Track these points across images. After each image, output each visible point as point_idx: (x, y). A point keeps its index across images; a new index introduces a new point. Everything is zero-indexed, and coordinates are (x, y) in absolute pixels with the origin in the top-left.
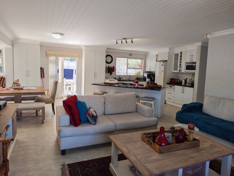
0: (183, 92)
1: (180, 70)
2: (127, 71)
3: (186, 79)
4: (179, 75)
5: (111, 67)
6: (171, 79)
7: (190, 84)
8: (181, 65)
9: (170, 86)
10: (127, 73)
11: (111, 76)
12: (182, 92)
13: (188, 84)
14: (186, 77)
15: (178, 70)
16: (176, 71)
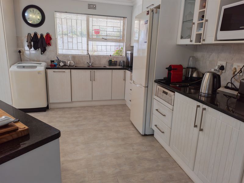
0: (198, 123)
1: (199, 37)
2: (88, 45)
3: (222, 68)
4: (198, 55)
5: (42, 35)
6: (170, 66)
7: (235, 89)
8: (203, 16)
9: (164, 92)
10: (88, 51)
11: (43, 57)
12: (195, 126)
13: (227, 87)
14: (220, 63)
15: (194, 37)
16: (186, 42)
